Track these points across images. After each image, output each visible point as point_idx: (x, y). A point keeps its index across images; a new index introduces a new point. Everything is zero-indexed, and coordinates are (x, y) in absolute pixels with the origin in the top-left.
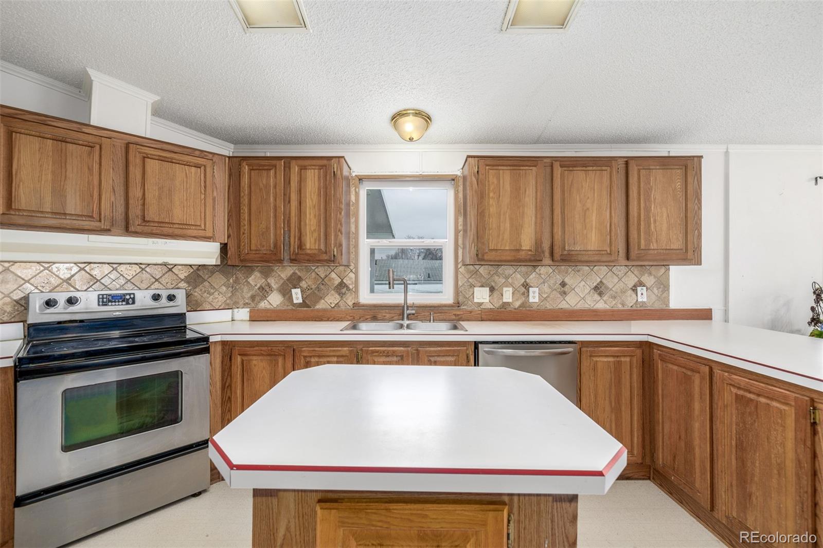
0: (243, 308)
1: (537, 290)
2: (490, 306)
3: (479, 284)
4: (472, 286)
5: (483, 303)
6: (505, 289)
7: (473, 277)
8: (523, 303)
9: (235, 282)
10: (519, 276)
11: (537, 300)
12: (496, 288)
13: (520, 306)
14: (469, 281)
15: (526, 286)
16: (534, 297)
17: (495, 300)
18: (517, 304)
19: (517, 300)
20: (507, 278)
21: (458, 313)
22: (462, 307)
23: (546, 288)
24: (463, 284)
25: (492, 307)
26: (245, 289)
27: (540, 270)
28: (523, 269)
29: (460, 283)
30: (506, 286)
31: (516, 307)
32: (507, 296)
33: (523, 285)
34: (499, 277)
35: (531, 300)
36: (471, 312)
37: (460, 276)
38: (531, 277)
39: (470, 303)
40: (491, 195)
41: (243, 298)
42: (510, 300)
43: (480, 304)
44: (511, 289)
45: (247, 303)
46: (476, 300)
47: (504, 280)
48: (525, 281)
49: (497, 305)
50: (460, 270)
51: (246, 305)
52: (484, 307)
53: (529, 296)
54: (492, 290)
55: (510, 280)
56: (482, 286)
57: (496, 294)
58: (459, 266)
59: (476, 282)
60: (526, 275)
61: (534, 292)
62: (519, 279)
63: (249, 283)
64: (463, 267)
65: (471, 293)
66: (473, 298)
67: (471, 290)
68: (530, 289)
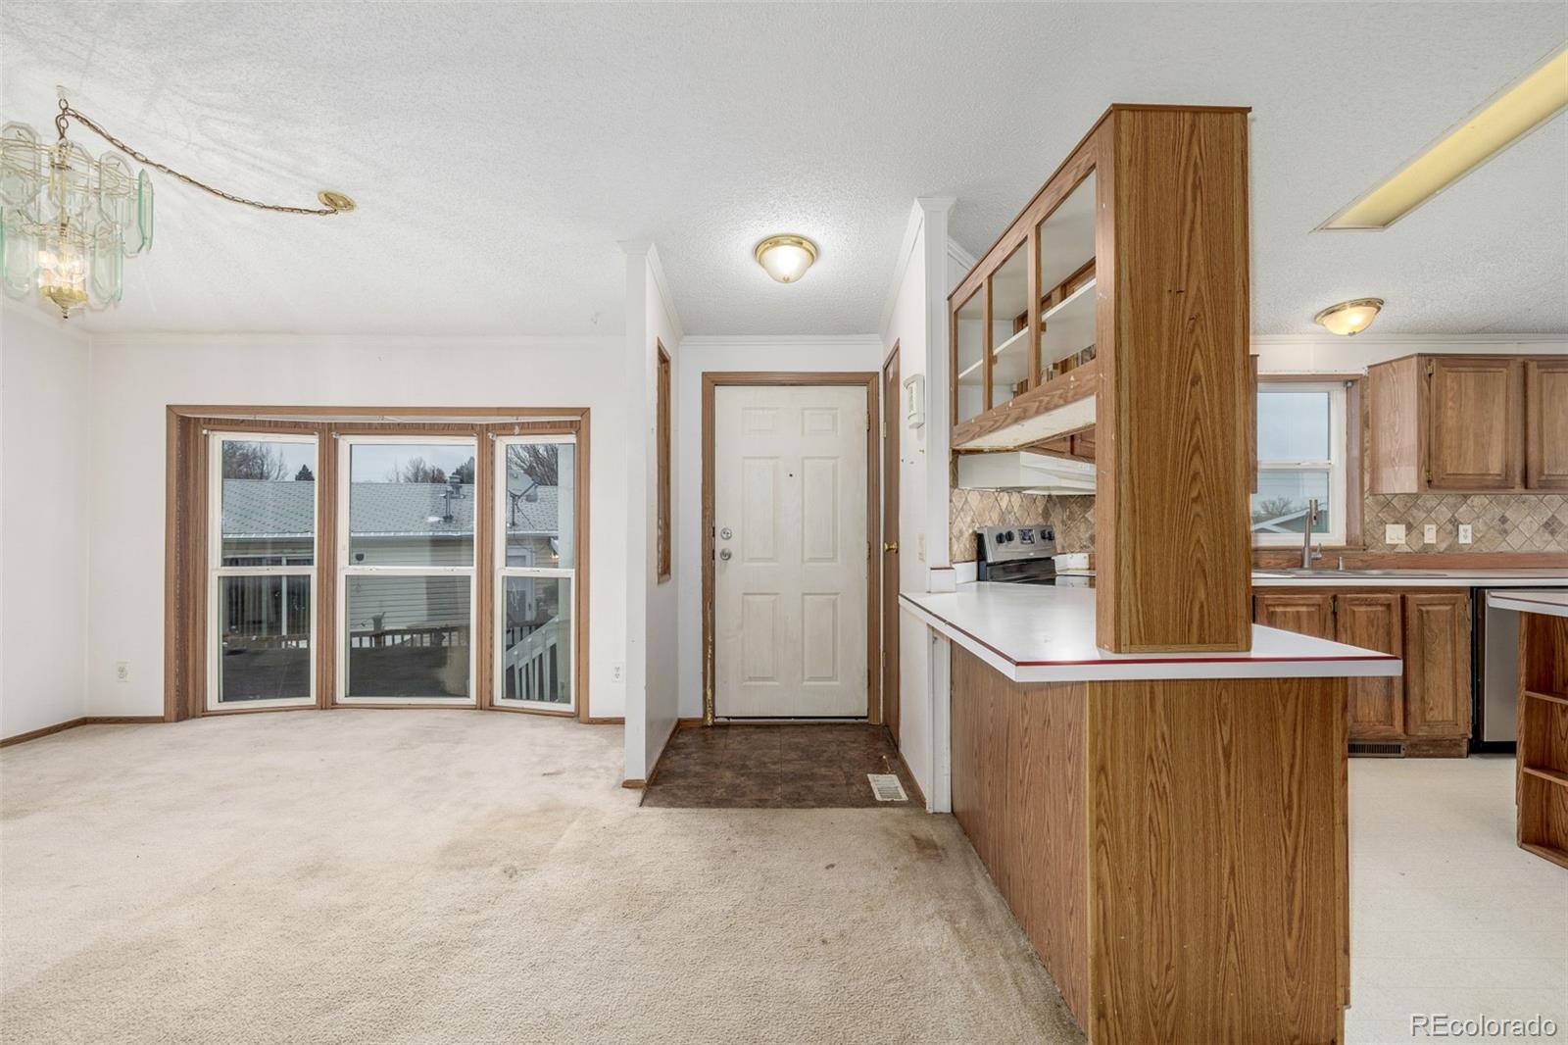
0: (1080, 552)
1: (1469, 527)
2: (1406, 549)
3: (1393, 520)
4: (1383, 523)
5: (1397, 545)
6: (1427, 527)
7: (1384, 510)
8: (1450, 546)
9: (1069, 518)
10: (1445, 509)
11: (1469, 541)
12: (1415, 525)
13: (1446, 549)
14: (1378, 516)
15: (1455, 523)
16: (1466, 537)
17: (1414, 541)
18: (1442, 547)
19: (1443, 541)
20: (1429, 511)
21: (1366, 558)
22: (1370, 551)
23: (1480, 525)
24: (1371, 521)
25: (1409, 550)
26: (1083, 527)
27: (1472, 501)
28: (1451, 500)
29: (1367, 519)
30: (1429, 523)
31: (1442, 550)
32: (1430, 536)
33: (1450, 521)
34: (1419, 511)
35: (1462, 540)
36: (1383, 557)
37: (1366, 510)
38: (1461, 510)
39: (1381, 545)
40: (1450, 404)
41: (1080, 539)
42: (1434, 541)
43: (1394, 546)
44: (1434, 527)
45: (1085, 546)
46: (1388, 541)
47: (1425, 515)
48: (1453, 516)
49: (1416, 548)
50: (1367, 501)
51: (1083, 548)
52: (1399, 550)
53: (1458, 535)
54: (1409, 527)
55: (1433, 515)
56: (1397, 523)
57: (1414, 533)
58: (1366, 496)
59: (1389, 518)
60: (1455, 507)
61: (1465, 531)
62: (1445, 513)
63: (1086, 519)
64: (1371, 498)
65: (1381, 532)
66: (1385, 538)
67: (1381, 528)
68: (1460, 526)
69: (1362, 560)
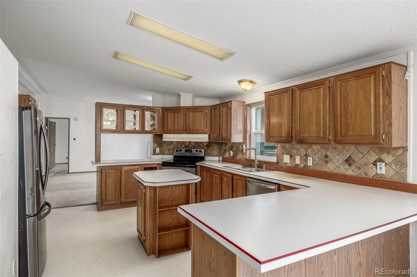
0: (221, 157)
1: (311, 158)
2: (290, 165)
3: (286, 153)
4: (283, 154)
5: (287, 163)
6: (296, 157)
7: (283, 149)
8: (305, 166)
10: (303, 150)
11: (311, 164)
12: (293, 156)
14: (282, 152)
15: (307, 156)
17: (292, 162)
18: (302, 166)
19: (302, 163)
20: (297, 150)
21: (277, 167)
22: (279, 164)
23: (316, 157)
24: (280, 153)
25: (291, 166)
26: (222, 150)
27: (313, 147)
28: (305, 146)
29: (278, 152)
30: (297, 155)
31: (302, 167)
32: (298, 160)
33: (305, 155)
34: (294, 150)
35: (309, 164)
36: (282, 167)
37: (278, 149)
38: (309, 151)
39: (282, 162)
41: (221, 153)
42: (299, 163)
43: (286, 164)
44: (299, 157)
46: (284, 161)
47: (296, 152)
48: (306, 153)
49: (293, 165)
52: (287, 165)
53: (307, 161)
54: (291, 157)
55: (299, 152)
56: (287, 154)
57: (293, 158)
59: (284, 152)
60: (306, 150)
61: (310, 160)
62: (303, 152)
65: (283, 157)
66: (283, 160)
67: (282, 156)
68: (308, 158)
69: (276, 167)
